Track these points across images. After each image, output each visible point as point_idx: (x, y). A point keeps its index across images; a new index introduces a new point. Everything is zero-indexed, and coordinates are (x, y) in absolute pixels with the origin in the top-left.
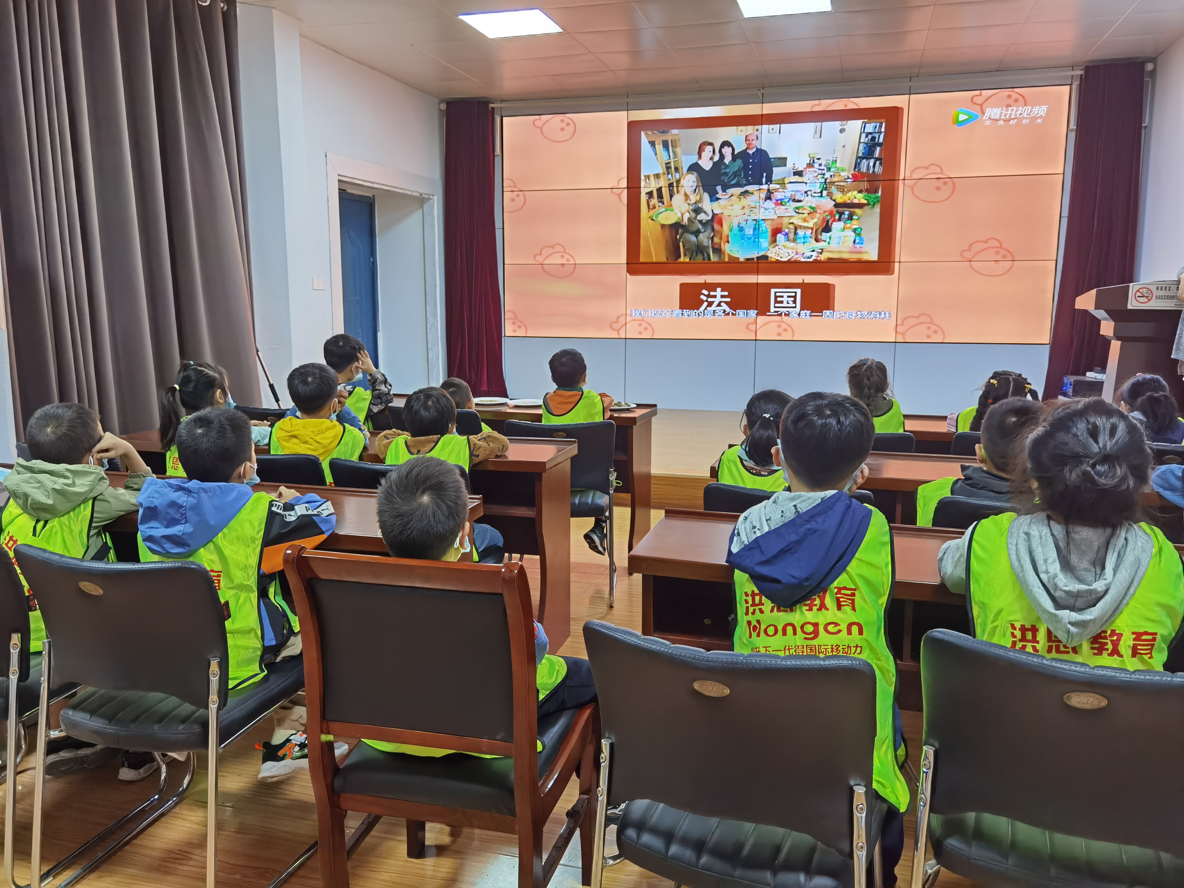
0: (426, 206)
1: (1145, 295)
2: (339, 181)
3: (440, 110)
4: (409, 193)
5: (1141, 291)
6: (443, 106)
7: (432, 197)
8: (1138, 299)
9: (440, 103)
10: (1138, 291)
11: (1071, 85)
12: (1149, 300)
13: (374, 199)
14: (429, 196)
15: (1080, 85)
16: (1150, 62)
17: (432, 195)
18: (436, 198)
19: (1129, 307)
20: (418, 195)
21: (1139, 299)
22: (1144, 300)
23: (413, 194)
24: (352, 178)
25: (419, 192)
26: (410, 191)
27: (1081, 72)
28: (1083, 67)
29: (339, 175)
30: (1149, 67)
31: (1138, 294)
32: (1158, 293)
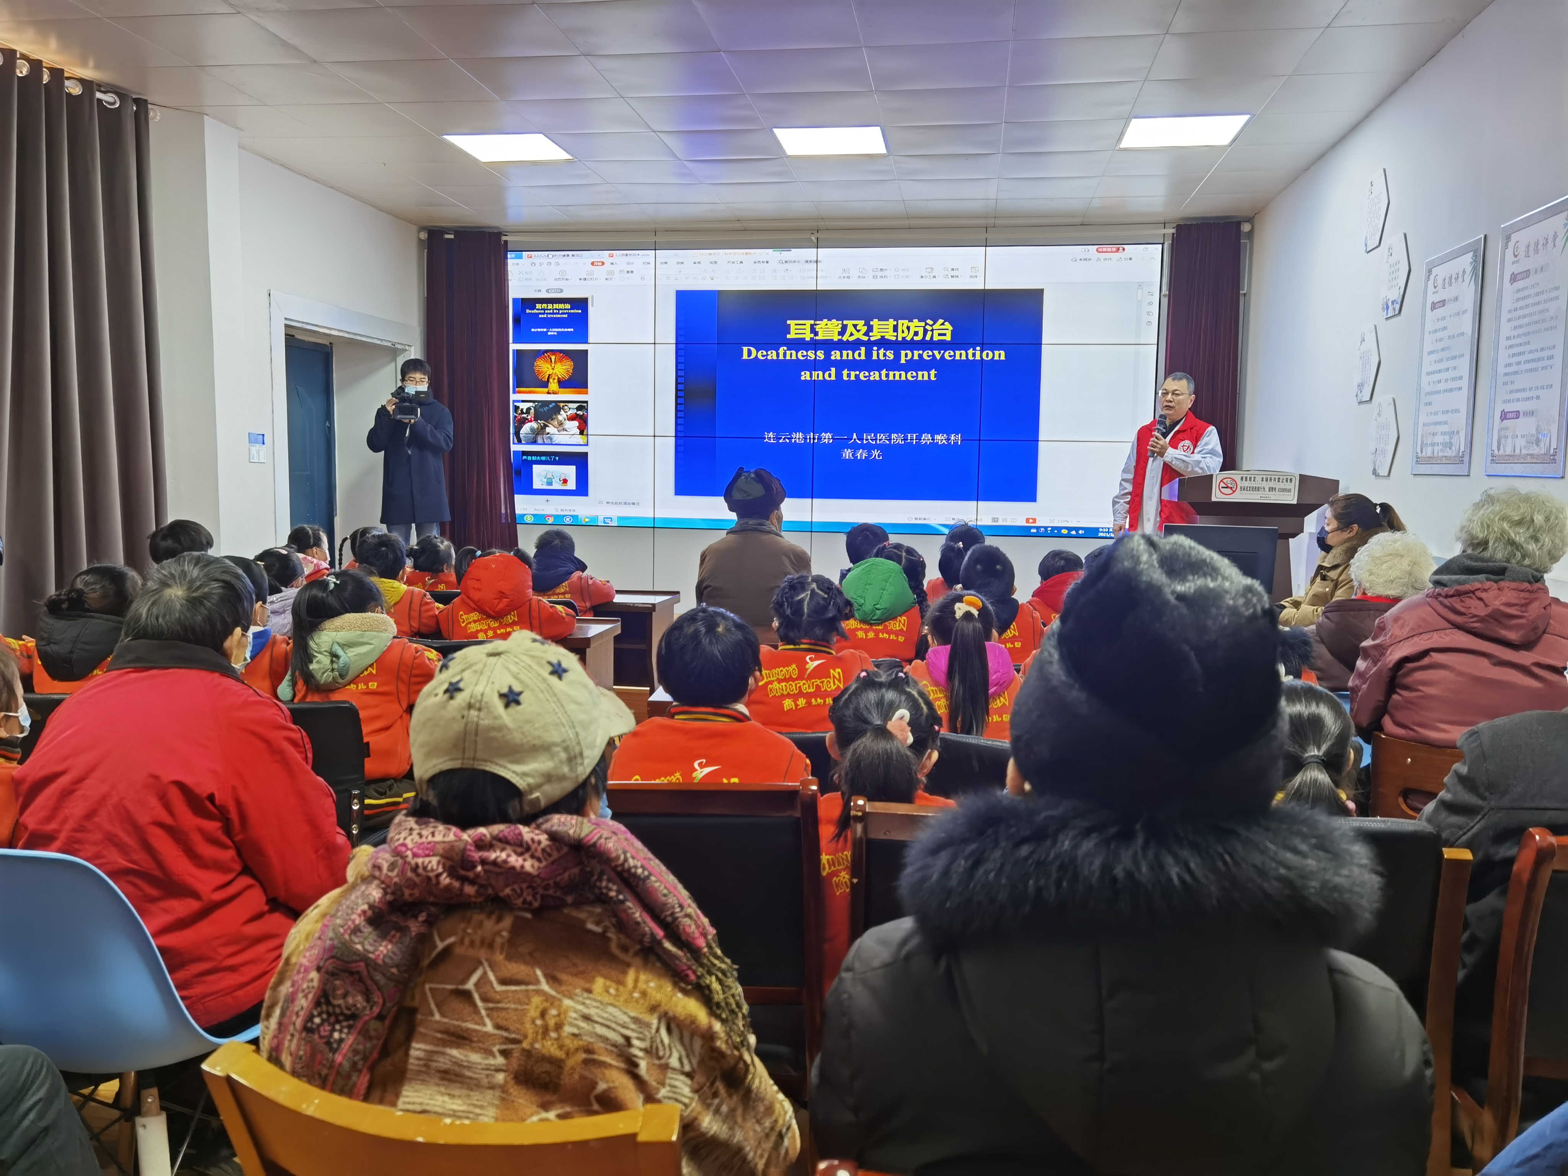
1: (1230, 485)
2: (286, 326)
3: (419, 240)
4: (378, 342)
5: (1225, 481)
6: (423, 235)
7: (407, 348)
8: (1222, 490)
9: (419, 232)
10: (1222, 481)
11: (1163, 244)
12: (1234, 492)
13: (331, 348)
14: (404, 347)
15: (1172, 244)
16: (1248, 221)
17: (409, 346)
18: (413, 348)
19: (1214, 499)
20: (389, 344)
21: (1224, 490)
22: (1228, 491)
23: (382, 344)
24: (303, 323)
25: (390, 342)
26: (380, 340)
27: (1174, 231)
28: (1175, 225)
29: (286, 319)
30: (1246, 227)
31: (1222, 485)
32: (1246, 484)
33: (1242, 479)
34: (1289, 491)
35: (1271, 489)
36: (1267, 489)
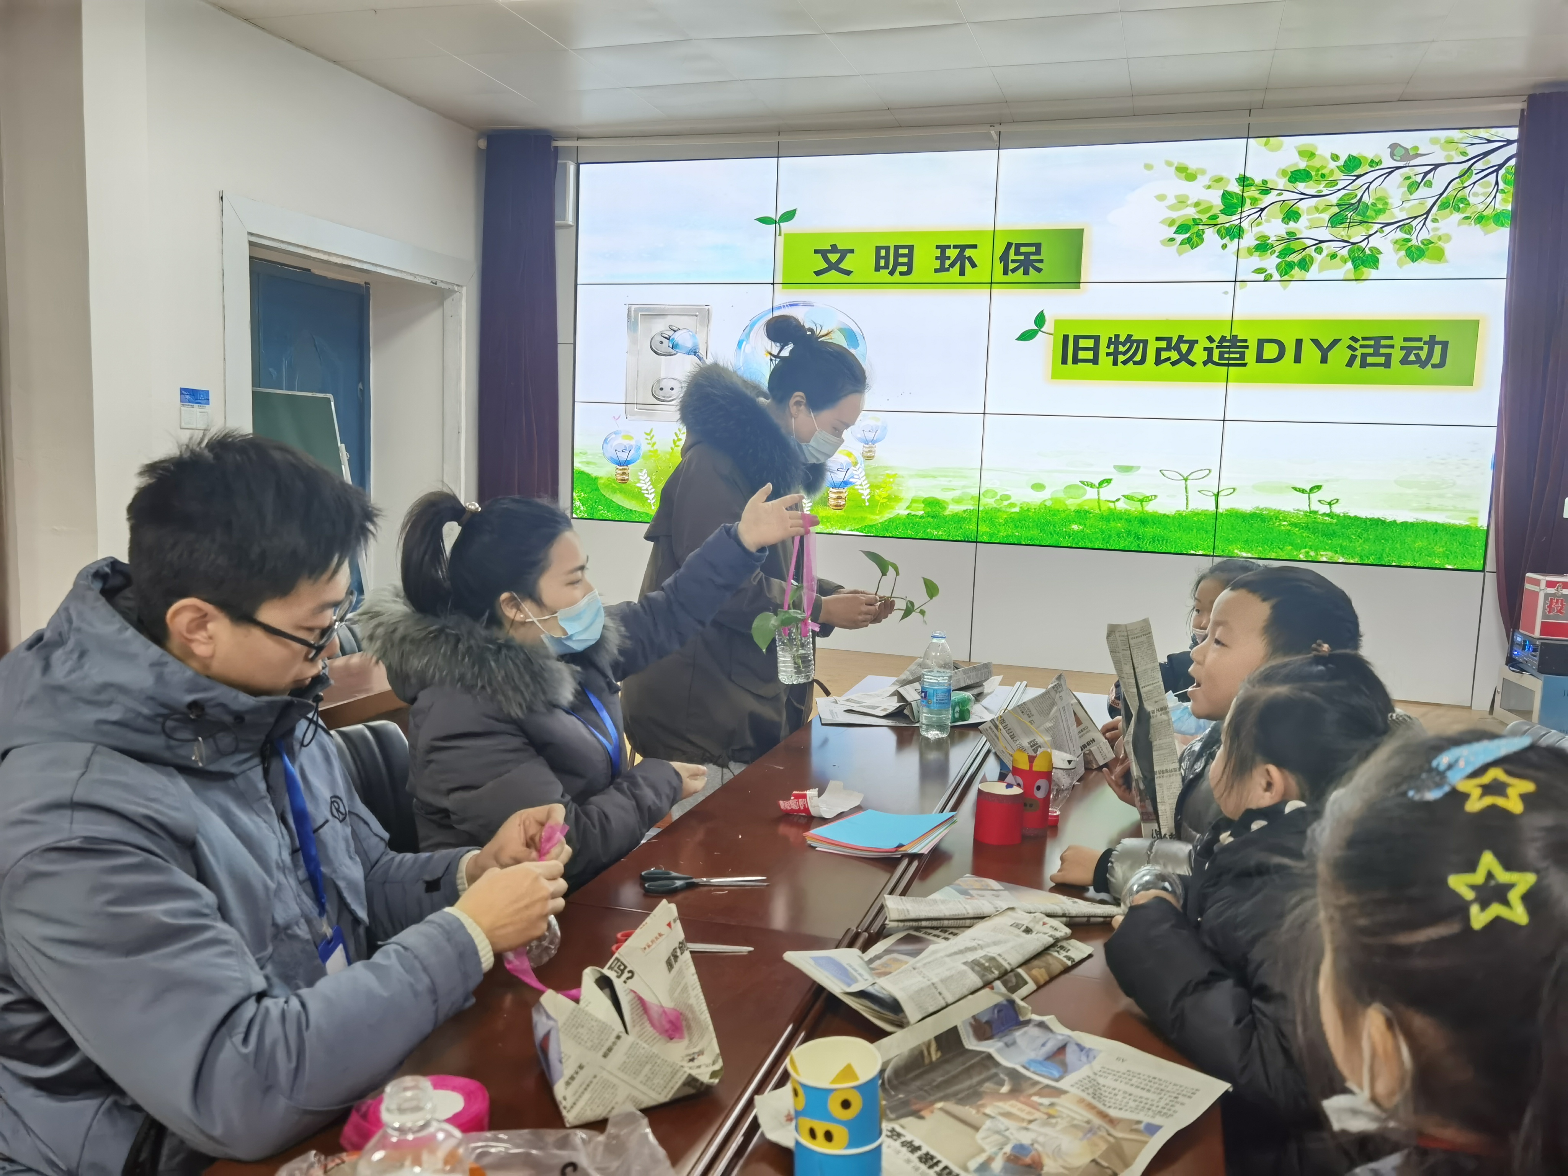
0: (448, 303)
2: (251, 244)
3: (479, 149)
4: (410, 278)
6: (483, 144)
7: (456, 288)
9: (478, 138)
13: (368, 289)
14: (450, 286)
17: (458, 285)
18: (464, 289)
20: (428, 282)
23: (416, 280)
24: (282, 242)
25: (429, 278)
26: (411, 274)
27: (1522, 104)
28: (1524, 97)
29: (250, 234)
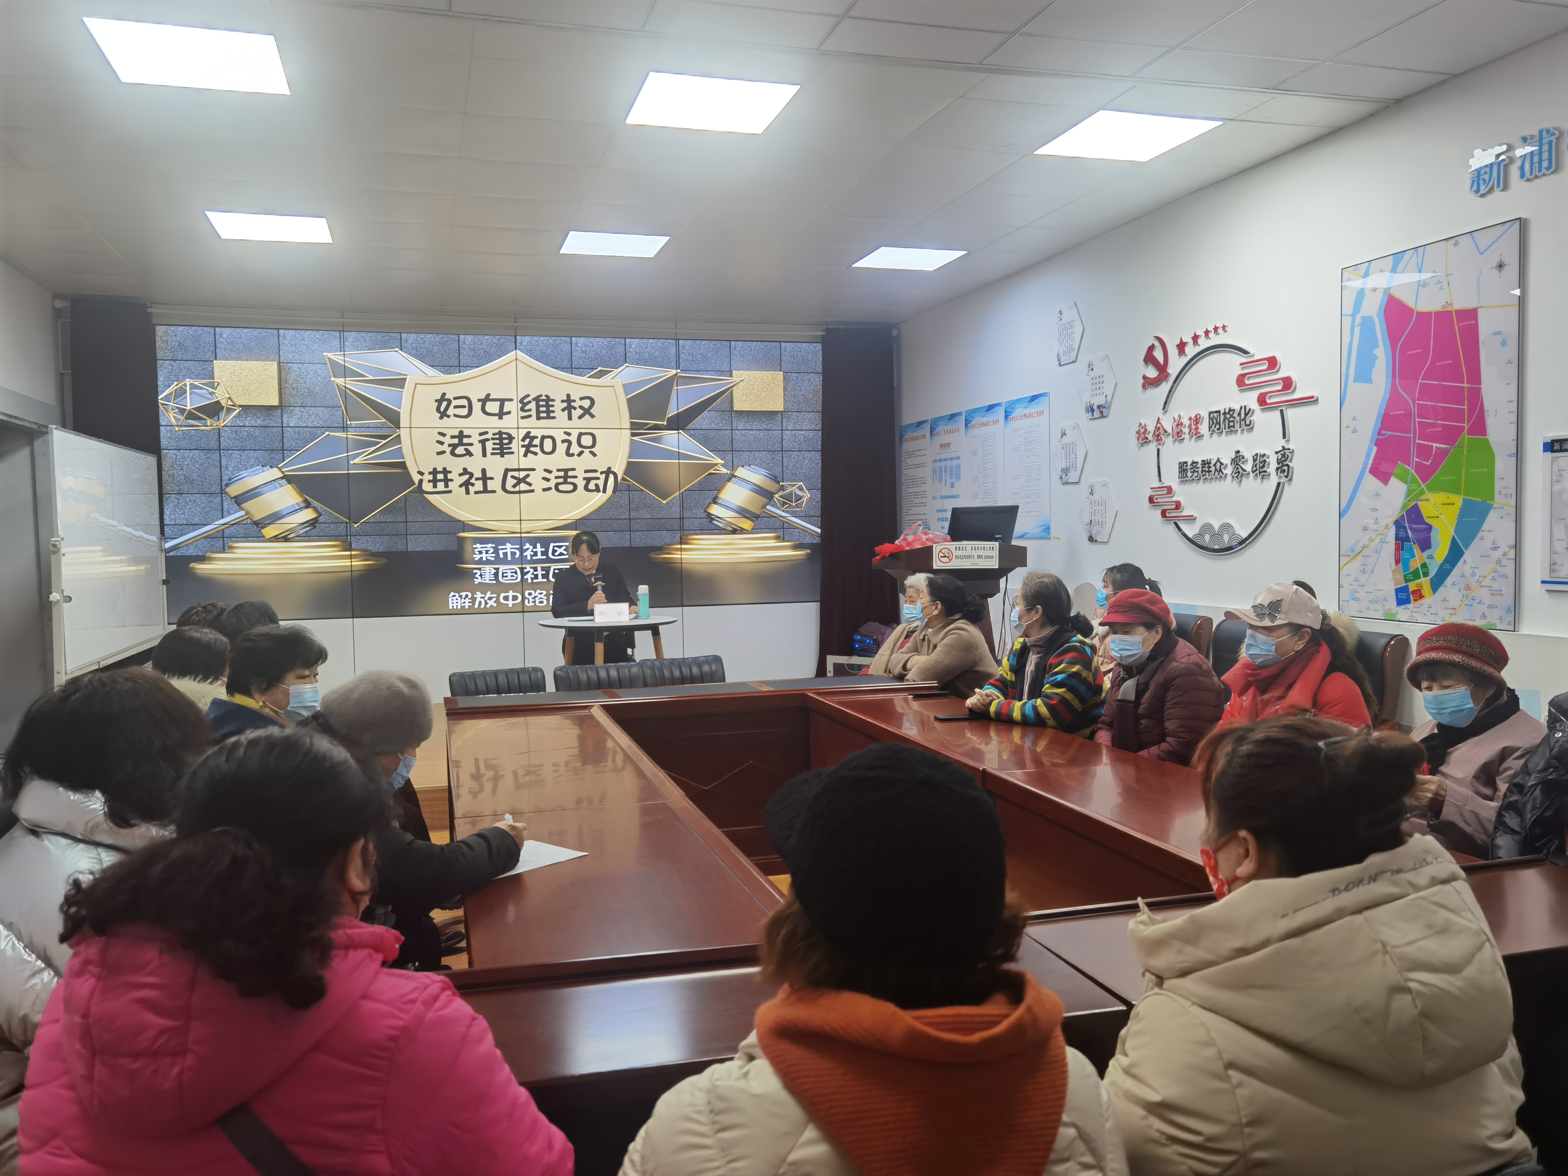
0: (38, 443)
1: (947, 555)
4: (27, 424)
5: (943, 551)
8: (941, 559)
9: (54, 299)
10: (940, 551)
12: (951, 560)
21: (943, 559)
22: (946, 560)
31: (941, 554)
32: (959, 553)
33: (956, 548)
34: (992, 557)
35: (979, 557)
36: (976, 557)
